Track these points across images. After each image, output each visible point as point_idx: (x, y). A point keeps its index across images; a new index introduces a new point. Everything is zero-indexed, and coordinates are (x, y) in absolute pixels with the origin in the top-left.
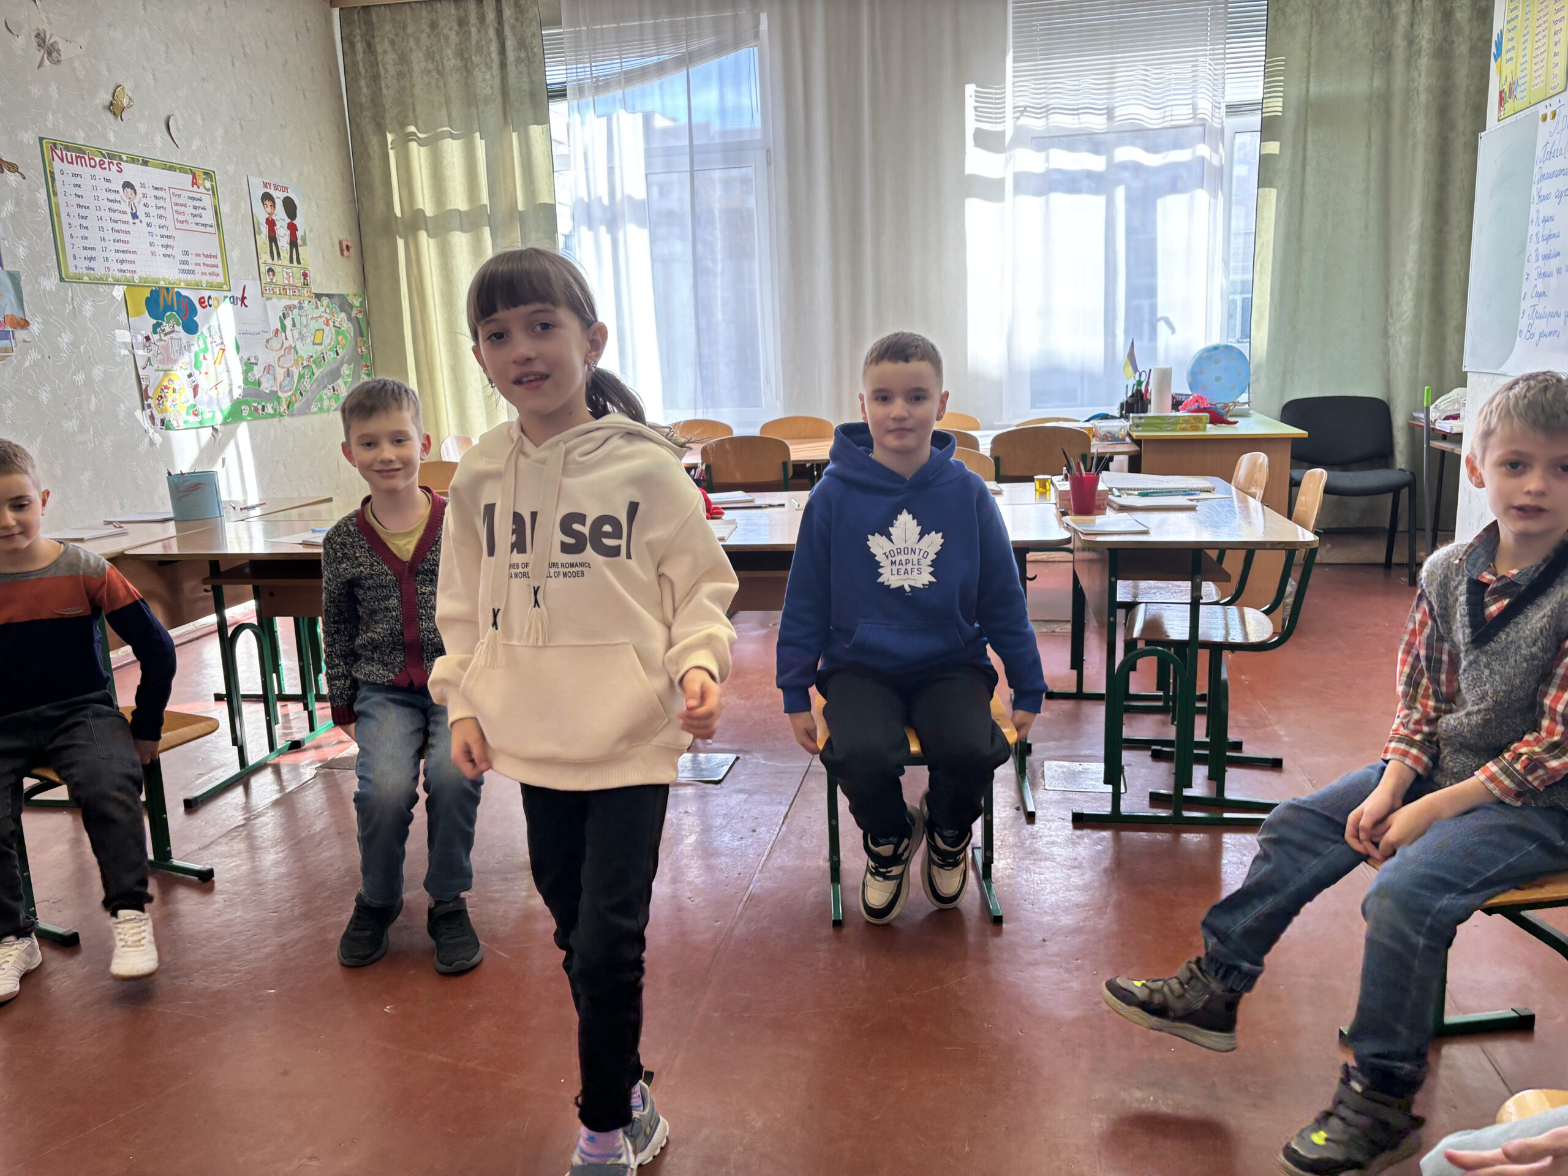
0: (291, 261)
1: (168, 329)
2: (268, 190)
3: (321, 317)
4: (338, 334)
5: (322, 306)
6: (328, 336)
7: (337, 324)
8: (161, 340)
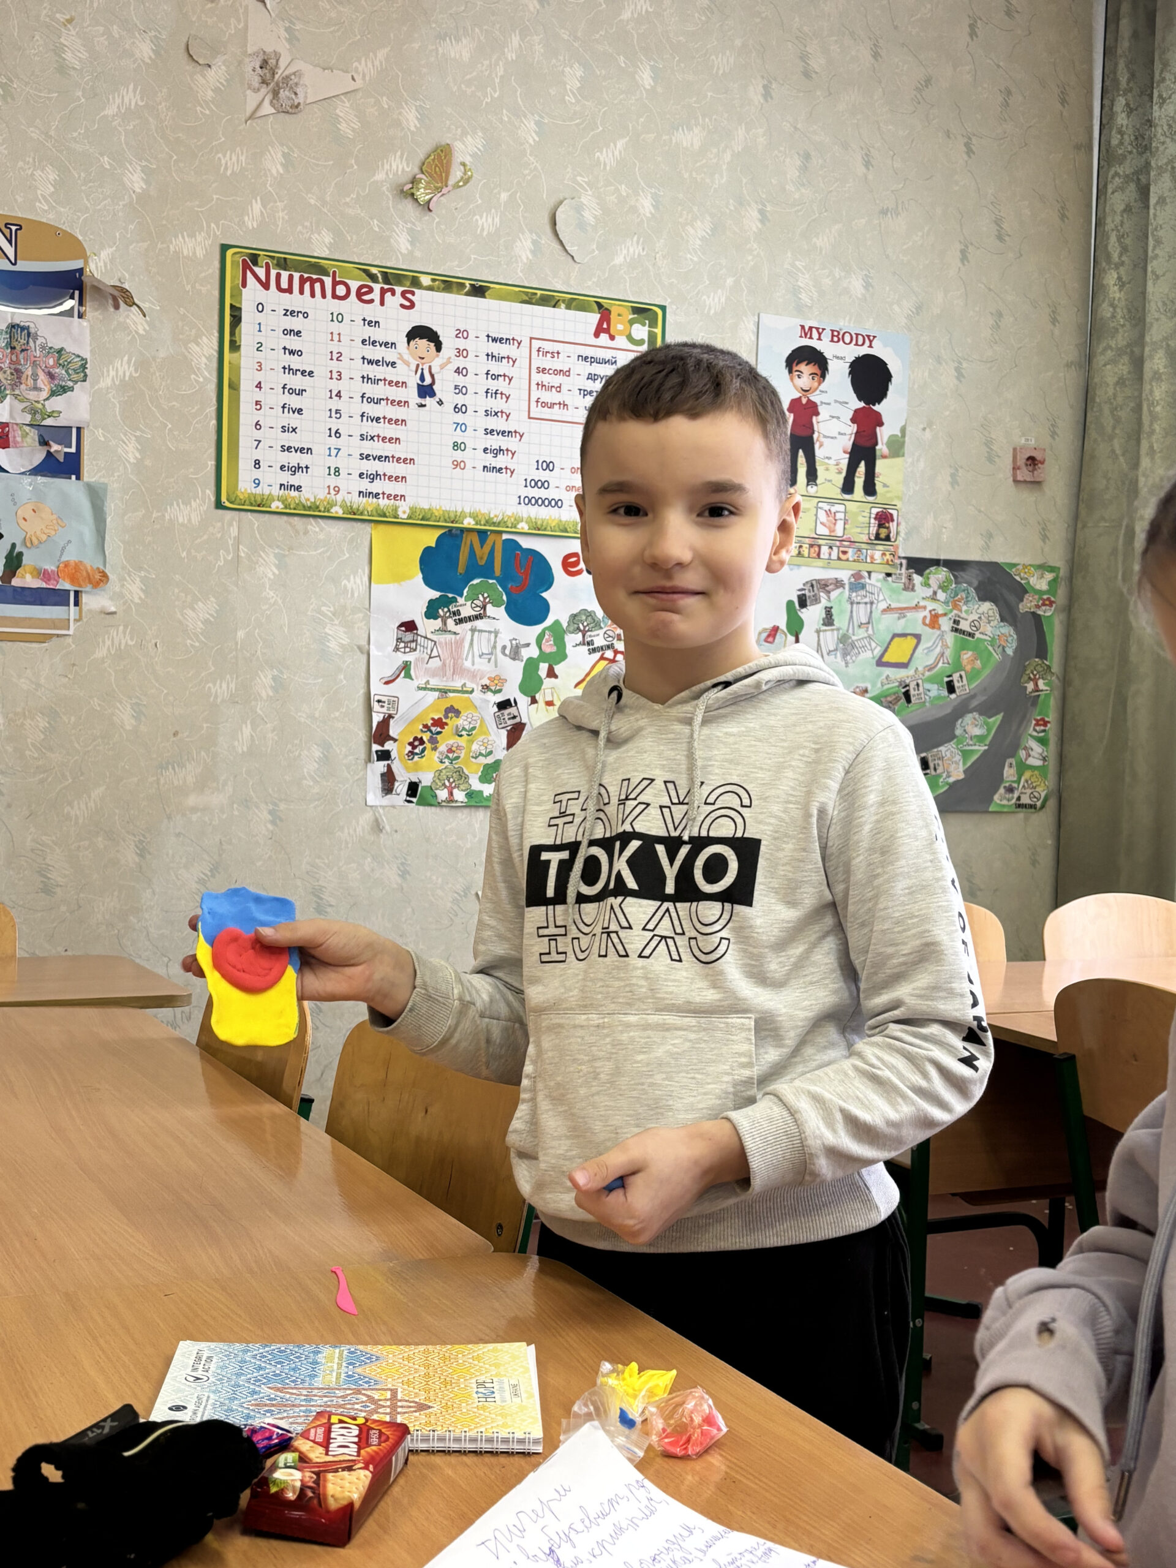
0: (848, 487)
1: (467, 611)
2: (814, 343)
3: (917, 607)
4: (962, 647)
5: (927, 585)
6: (929, 650)
7: (964, 626)
8: (444, 630)
